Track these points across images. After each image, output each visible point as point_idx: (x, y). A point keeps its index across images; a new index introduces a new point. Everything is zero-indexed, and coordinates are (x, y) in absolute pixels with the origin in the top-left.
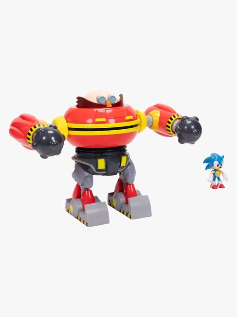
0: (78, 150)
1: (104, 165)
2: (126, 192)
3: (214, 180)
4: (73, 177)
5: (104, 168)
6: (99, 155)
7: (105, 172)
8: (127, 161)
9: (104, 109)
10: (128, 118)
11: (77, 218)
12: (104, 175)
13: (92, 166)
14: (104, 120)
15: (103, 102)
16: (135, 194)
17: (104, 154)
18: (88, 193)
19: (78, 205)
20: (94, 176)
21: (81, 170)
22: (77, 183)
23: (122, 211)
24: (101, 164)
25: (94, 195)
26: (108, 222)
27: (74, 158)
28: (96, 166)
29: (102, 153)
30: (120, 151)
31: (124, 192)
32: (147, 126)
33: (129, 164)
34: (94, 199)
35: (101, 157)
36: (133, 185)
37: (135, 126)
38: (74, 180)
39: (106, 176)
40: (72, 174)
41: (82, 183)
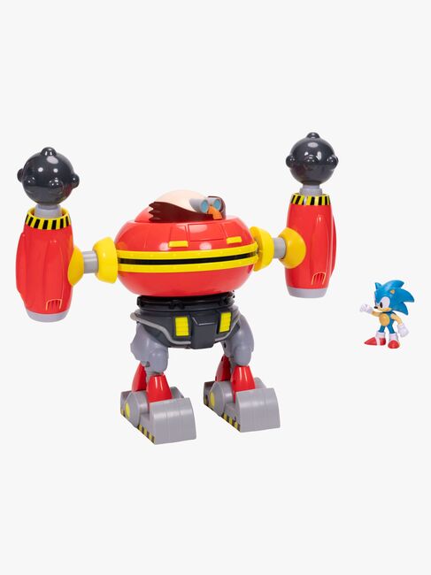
0: (142, 301)
1: (187, 329)
2: (234, 382)
4: (132, 351)
5: (187, 334)
6: (177, 309)
7: (189, 343)
8: (231, 323)
9: (186, 224)
10: (230, 240)
11: (138, 427)
12: (187, 347)
13: (164, 330)
14: (185, 243)
16: (251, 384)
17: (188, 308)
18: (159, 381)
19: (141, 403)
20: (171, 350)
21: (148, 341)
22: (139, 362)
23: (225, 416)
24: (182, 326)
25: (171, 385)
26: (193, 436)
27: (135, 316)
28: (172, 330)
29: (183, 306)
30: (219, 303)
31: (232, 380)
32: (275, 257)
33: (238, 327)
34: (169, 393)
35: (181, 314)
36: (248, 368)
38: (134, 357)
39: (192, 350)
40: (131, 345)
41: (148, 363)
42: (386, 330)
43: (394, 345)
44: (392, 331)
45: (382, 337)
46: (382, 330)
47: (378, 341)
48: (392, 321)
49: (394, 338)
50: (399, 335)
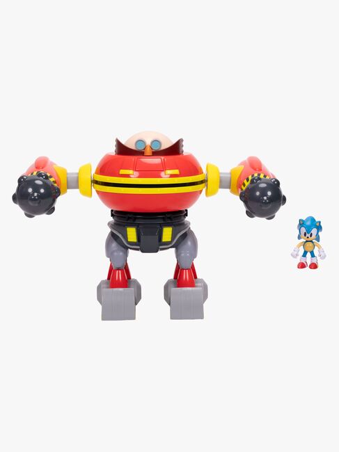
1: (136, 237)
3: (304, 255)
5: (135, 240)
6: (130, 221)
7: (139, 247)
10: (169, 172)
13: (120, 236)
15: (140, 148)
17: (138, 221)
18: (118, 274)
21: (114, 245)
28: (125, 236)
30: (164, 219)
34: (125, 283)
35: (131, 225)
37: (202, 182)
43: (314, 266)
49: (314, 261)
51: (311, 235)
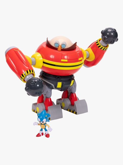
7: (60, 89)
8: (73, 83)
13: (52, 85)
16: (76, 99)
17: (62, 79)
23: (68, 110)
26: (62, 117)
31: (70, 98)
41: (45, 94)
42: (44, 130)
44: (46, 130)
45: (42, 132)
46: (41, 130)
47: (41, 134)
48: (46, 126)
50: (49, 131)
51: (43, 122)
